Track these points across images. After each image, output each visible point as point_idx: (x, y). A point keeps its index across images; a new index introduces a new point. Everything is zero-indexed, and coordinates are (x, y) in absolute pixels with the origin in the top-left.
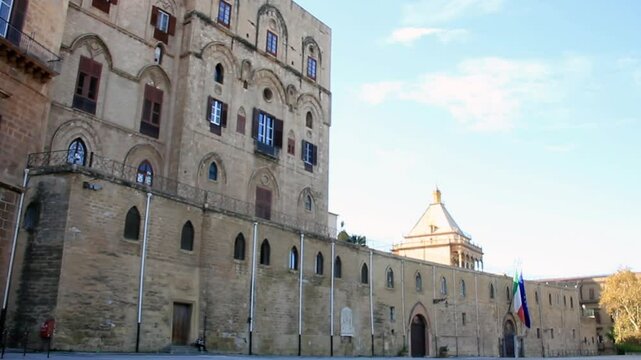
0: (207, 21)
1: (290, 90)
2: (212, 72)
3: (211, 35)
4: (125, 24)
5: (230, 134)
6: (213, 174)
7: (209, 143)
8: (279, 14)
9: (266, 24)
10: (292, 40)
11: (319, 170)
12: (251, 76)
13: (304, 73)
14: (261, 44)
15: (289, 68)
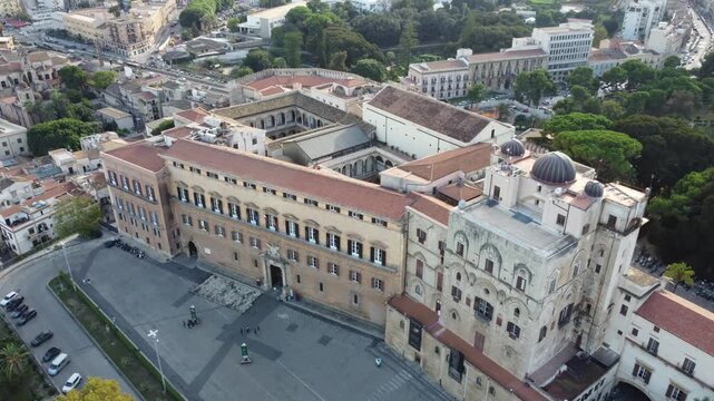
0: (451, 252)
1: (502, 293)
2: (454, 275)
3: (455, 259)
4: (429, 248)
5: (463, 305)
6: (454, 316)
7: (454, 305)
8: (495, 249)
9: (486, 255)
10: (505, 264)
11: (521, 341)
12: (475, 280)
13: (514, 285)
14: (482, 265)
15: (501, 281)
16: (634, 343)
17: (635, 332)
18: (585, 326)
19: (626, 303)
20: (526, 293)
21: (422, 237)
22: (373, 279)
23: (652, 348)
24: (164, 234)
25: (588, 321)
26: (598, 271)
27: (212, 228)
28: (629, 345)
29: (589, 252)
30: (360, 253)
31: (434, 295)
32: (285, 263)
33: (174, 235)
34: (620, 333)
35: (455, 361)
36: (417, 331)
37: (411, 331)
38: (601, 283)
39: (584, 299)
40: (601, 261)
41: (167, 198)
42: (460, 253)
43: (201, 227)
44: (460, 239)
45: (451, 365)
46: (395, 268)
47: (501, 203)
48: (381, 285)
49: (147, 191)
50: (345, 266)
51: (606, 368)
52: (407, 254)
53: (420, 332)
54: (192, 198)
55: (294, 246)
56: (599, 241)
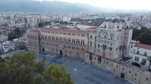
0: (97, 37)
1: (108, 41)
2: (98, 42)
4: (93, 39)
5: (100, 48)
6: (98, 51)
8: (106, 33)
9: (104, 35)
10: (108, 35)
11: (112, 51)
12: (102, 41)
13: (110, 39)
14: (104, 37)
15: (107, 39)
16: (134, 53)
17: (134, 51)
18: (124, 51)
19: (132, 45)
20: (113, 39)
21: (91, 37)
22: (81, 49)
23: (138, 53)
24: (38, 46)
25: (125, 49)
26: (126, 38)
27: (48, 44)
28: (133, 54)
29: (124, 35)
30: (79, 43)
31: (94, 49)
32: (63, 49)
33: (40, 47)
34: (131, 52)
35: (99, 59)
36: (91, 56)
37: (90, 56)
38: (127, 41)
39: (124, 45)
40: (126, 36)
41: (39, 39)
42: (99, 36)
43: (46, 44)
44: (99, 34)
45: (98, 60)
46: (86, 45)
47: (106, 28)
48: (83, 50)
49: (35, 37)
50: (76, 47)
51: (130, 59)
52: (88, 42)
53: (92, 56)
54: (44, 38)
55: (65, 44)
56: (126, 32)
